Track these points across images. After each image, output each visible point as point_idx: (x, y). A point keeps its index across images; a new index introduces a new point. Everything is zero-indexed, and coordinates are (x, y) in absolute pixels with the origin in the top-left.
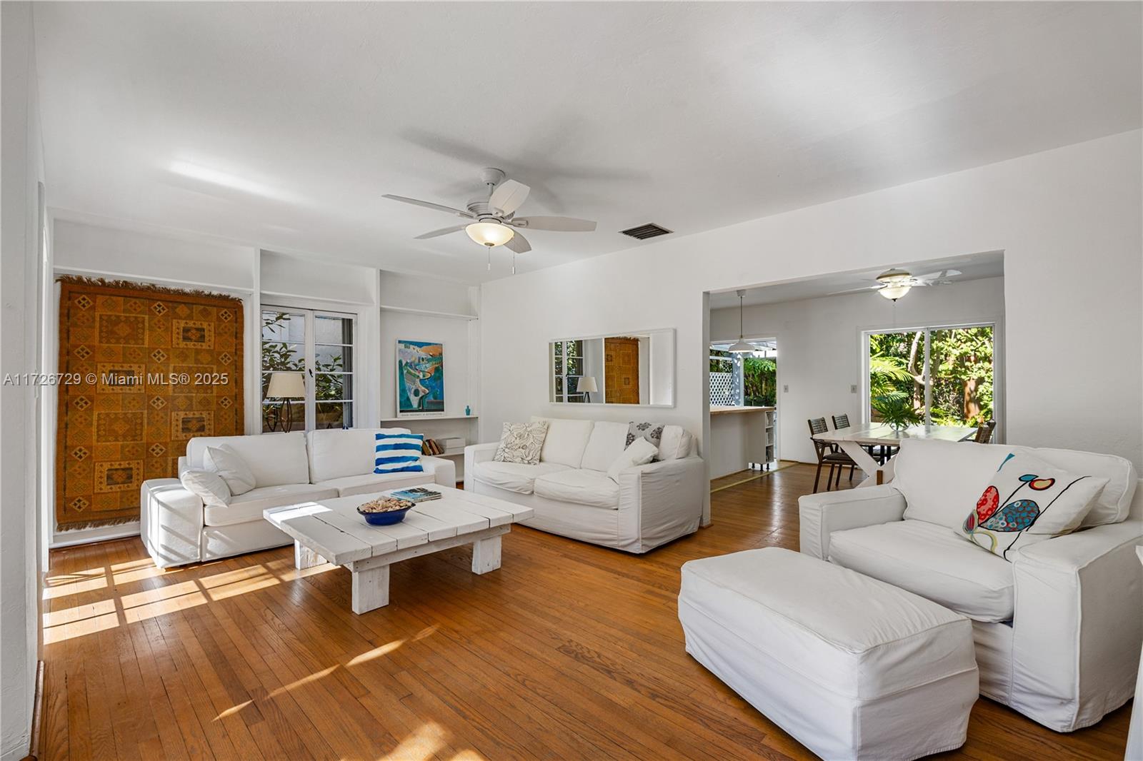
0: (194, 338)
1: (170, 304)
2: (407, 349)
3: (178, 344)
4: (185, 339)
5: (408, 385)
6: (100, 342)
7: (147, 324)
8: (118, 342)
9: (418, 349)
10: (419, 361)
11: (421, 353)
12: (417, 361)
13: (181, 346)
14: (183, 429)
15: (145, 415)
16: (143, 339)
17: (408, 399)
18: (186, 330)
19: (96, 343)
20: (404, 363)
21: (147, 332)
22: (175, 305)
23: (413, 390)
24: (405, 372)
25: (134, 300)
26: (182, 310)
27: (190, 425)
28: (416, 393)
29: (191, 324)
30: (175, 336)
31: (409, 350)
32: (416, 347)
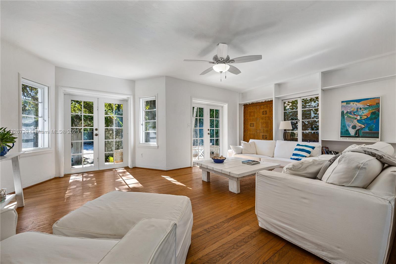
0: (264, 114)
1: (260, 106)
2: (347, 105)
3: (261, 116)
4: (263, 114)
5: (347, 123)
6: (249, 117)
7: (256, 112)
8: (251, 117)
9: (357, 103)
10: (357, 110)
11: (360, 105)
12: (356, 110)
13: (262, 116)
14: (262, 138)
15: (256, 134)
16: (255, 116)
17: (347, 130)
18: (263, 112)
19: (248, 118)
20: (345, 112)
21: (256, 114)
22: (261, 106)
23: (351, 126)
24: (346, 117)
25: (254, 107)
26: (262, 107)
27: (264, 137)
28: (354, 127)
29: (264, 110)
30: (261, 114)
31: (349, 105)
32: (355, 103)
